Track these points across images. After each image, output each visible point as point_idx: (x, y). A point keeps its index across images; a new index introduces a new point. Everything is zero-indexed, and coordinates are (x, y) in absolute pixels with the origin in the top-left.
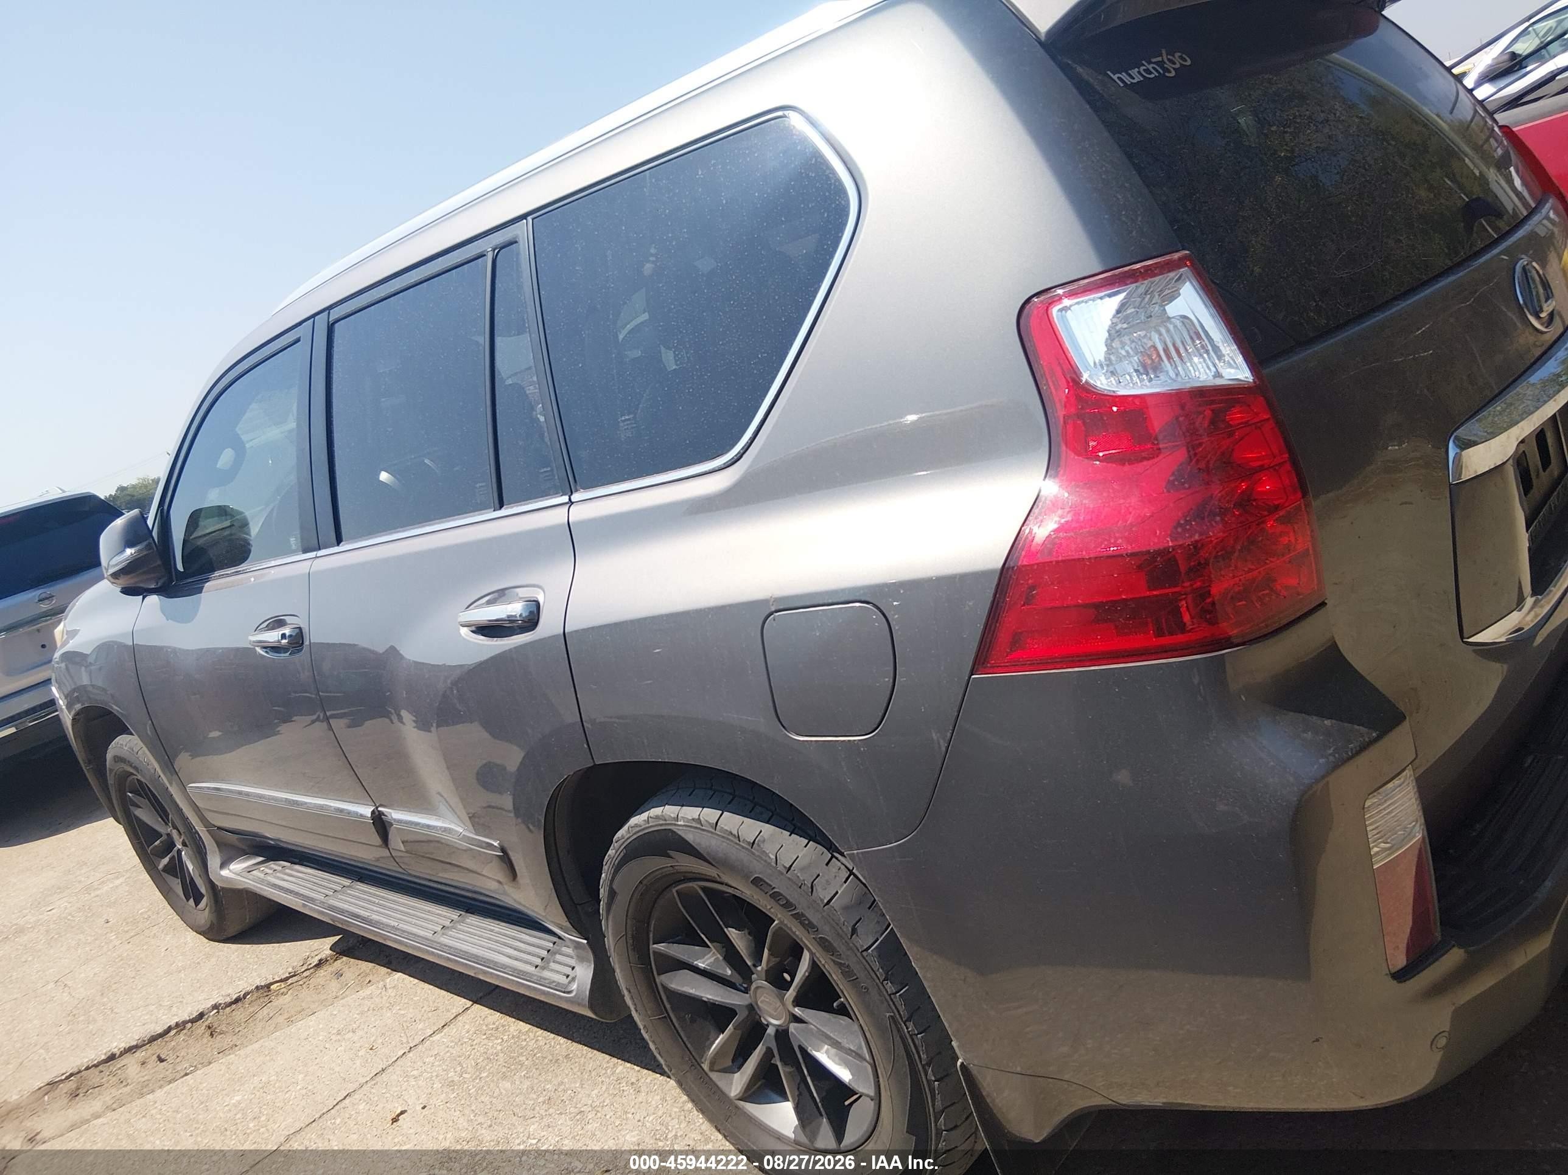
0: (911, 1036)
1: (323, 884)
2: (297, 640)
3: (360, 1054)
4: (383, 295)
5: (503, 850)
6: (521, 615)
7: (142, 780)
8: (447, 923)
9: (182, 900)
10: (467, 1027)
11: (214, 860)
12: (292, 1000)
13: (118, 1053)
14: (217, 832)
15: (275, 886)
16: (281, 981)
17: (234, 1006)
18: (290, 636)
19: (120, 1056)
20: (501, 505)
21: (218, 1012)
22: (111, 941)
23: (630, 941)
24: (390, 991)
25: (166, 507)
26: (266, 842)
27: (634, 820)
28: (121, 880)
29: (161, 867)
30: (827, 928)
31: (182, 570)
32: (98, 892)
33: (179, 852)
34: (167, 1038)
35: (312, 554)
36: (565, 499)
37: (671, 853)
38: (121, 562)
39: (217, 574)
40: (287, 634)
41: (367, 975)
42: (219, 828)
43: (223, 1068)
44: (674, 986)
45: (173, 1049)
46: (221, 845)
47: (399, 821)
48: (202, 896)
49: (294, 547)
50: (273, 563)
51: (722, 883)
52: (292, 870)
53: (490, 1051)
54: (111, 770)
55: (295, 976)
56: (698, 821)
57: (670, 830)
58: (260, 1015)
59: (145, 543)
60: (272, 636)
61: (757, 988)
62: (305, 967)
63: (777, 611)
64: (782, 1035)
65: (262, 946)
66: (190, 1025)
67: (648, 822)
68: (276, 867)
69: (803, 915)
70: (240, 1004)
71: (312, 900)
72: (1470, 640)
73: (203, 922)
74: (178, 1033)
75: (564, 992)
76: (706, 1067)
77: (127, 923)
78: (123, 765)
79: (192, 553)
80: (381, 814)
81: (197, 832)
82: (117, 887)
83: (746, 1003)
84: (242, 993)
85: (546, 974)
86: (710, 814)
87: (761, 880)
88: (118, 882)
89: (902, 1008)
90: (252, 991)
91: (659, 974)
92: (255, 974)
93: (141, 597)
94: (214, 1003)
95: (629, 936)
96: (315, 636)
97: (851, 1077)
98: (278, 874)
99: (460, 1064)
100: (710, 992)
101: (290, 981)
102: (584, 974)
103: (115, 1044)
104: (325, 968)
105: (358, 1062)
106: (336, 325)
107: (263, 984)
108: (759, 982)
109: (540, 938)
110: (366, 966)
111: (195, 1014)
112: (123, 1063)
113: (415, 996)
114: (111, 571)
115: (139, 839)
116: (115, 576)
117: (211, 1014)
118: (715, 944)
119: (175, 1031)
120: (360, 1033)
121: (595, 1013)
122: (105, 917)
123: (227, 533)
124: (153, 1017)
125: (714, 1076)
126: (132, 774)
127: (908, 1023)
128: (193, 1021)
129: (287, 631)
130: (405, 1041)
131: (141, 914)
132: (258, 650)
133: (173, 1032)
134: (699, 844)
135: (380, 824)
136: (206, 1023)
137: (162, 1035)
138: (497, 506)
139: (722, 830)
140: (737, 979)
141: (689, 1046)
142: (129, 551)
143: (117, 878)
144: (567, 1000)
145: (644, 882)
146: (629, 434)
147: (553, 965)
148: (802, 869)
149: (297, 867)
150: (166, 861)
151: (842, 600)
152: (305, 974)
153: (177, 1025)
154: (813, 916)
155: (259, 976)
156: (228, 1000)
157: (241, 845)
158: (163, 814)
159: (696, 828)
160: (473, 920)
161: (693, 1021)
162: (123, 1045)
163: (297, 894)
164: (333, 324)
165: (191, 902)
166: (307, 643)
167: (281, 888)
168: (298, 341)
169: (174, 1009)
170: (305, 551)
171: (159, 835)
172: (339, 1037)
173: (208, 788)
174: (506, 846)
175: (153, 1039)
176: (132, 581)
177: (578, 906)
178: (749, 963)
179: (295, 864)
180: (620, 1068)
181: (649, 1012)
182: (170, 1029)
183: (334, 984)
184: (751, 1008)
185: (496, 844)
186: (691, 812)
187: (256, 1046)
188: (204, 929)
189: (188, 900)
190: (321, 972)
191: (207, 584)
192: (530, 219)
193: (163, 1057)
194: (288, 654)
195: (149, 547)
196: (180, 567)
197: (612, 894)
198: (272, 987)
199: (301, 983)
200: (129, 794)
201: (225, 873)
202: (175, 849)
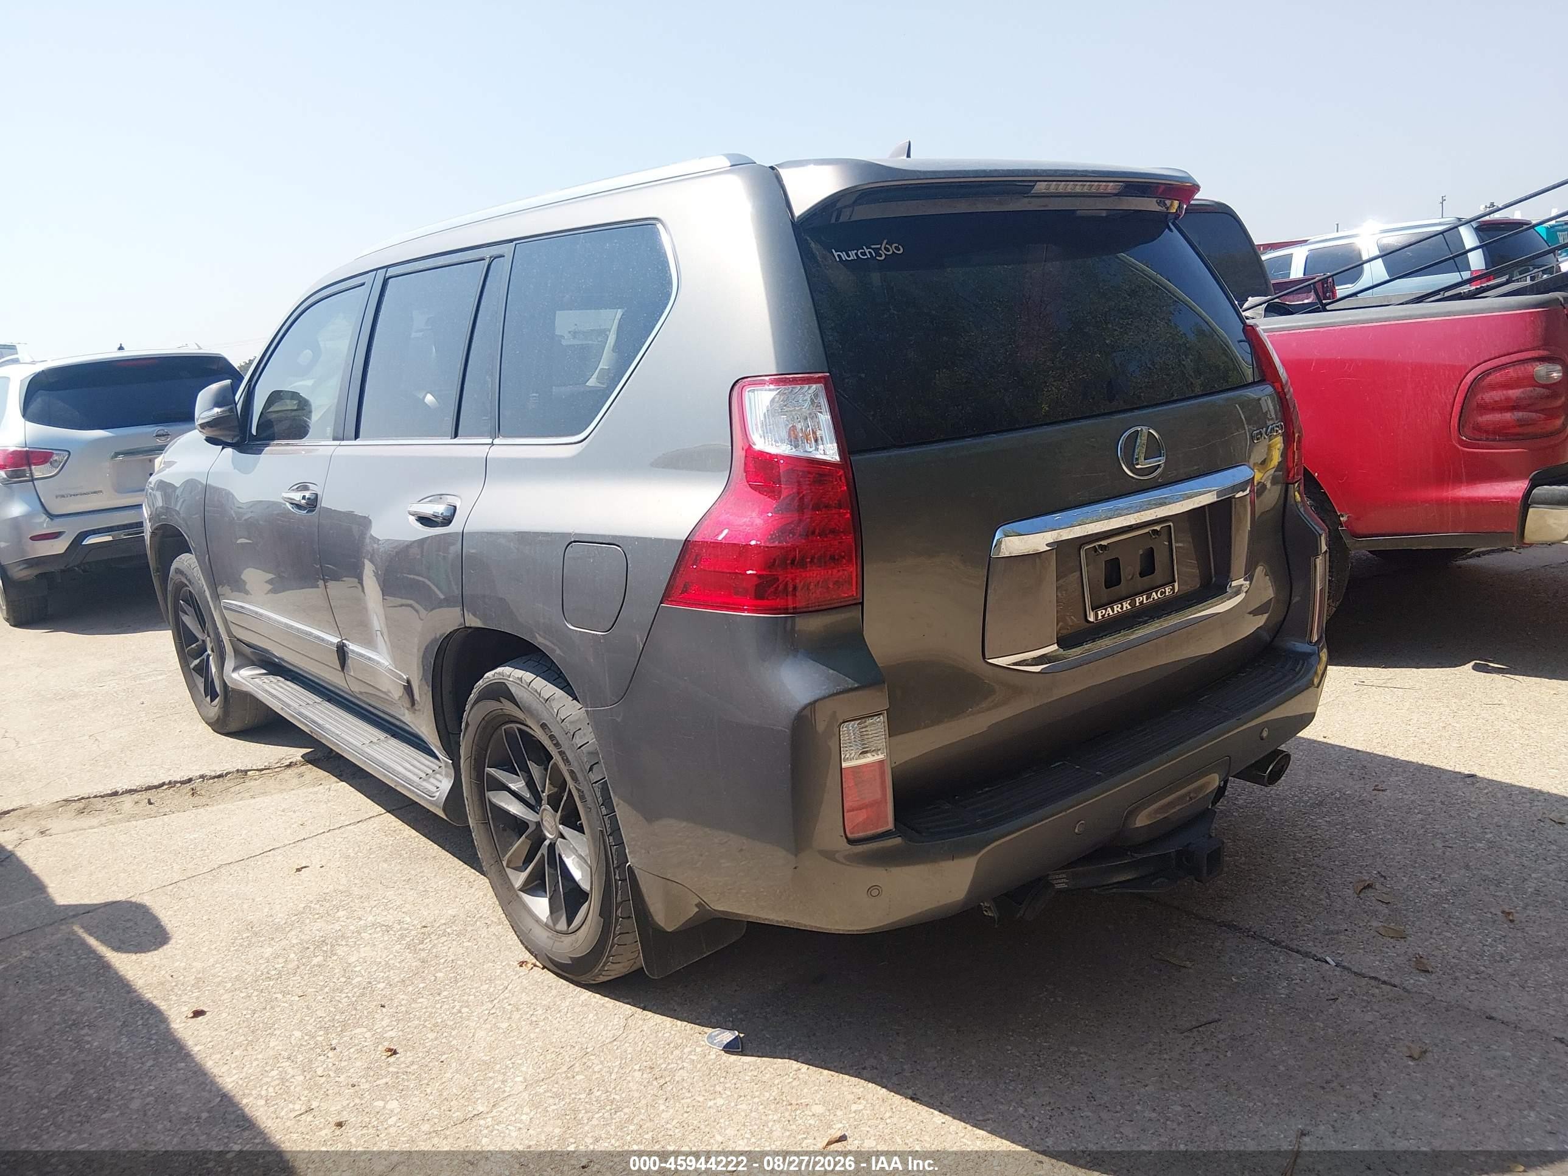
0: (610, 846)
1: (302, 698)
2: (312, 504)
3: (293, 826)
4: (421, 268)
5: (408, 682)
6: (442, 514)
7: (192, 591)
8: (375, 740)
9: (202, 695)
10: (375, 825)
11: (230, 664)
12: (260, 785)
13: (121, 792)
14: (236, 642)
15: (266, 691)
16: (257, 770)
17: (216, 780)
18: (309, 499)
19: (121, 794)
20: (456, 436)
21: (203, 781)
22: (141, 717)
23: (473, 762)
24: (331, 792)
25: (253, 384)
26: (271, 659)
27: (489, 674)
28: (164, 676)
29: (192, 666)
30: (576, 764)
31: (255, 434)
32: (142, 682)
33: (208, 656)
34: (159, 790)
35: (337, 443)
36: (489, 441)
37: (502, 699)
38: (208, 417)
39: (276, 442)
40: (307, 497)
41: (322, 780)
42: (238, 640)
43: (193, 816)
44: (495, 800)
45: (162, 798)
46: (237, 652)
47: (353, 651)
48: (218, 696)
49: (328, 435)
50: (323, 443)
51: (527, 726)
52: (285, 684)
53: (384, 843)
54: (171, 578)
55: (269, 769)
56: (521, 679)
57: (504, 683)
58: (232, 790)
59: (229, 407)
60: (297, 496)
61: (544, 809)
62: (279, 765)
63: (575, 542)
64: (552, 847)
65: (252, 744)
66: (179, 785)
67: (494, 676)
68: (273, 680)
69: (564, 753)
70: (221, 779)
71: (289, 706)
72: (990, 661)
73: (213, 715)
74: (169, 788)
75: (430, 796)
76: (505, 864)
77: (157, 707)
78: (180, 576)
79: (266, 424)
80: (344, 645)
81: (222, 641)
82: (158, 681)
83: (535, 820)
84: (225, 772)
85: (425, 784)
86: (528, 676)
87: (546, 725)
88: (160, 678)
89: (608, 826)
90: (233, 772)
91: (488, 791)
92: (239, 761)
93: (221, 447)
94: (202, 773)
95: (473, 758)
96: (327, 502)
97: (581, 877)
98: (273, 685)
99: (359, 846)
100: (515, 808)
101: (263, 772)
102: (446, 785)
103: (120, 785)
104: (293, 769)
105: (289, 831)
106: (390, 280)
107: (243, 769)
108: (546, 806)
109: (431, 762)
110: (322, 773)
111: (186, 778)
112: (122, 799)
113: (348, 799)
114: (200, 422)
115: (181, 639)
116: (203, 426)
117: (197, 781)
118: (523, 773)
119: (167, 787)
120: (298, 814)
121: (447, 815)
122: (142, 700)
123: (293, 414)
124: (154, 774)
125: (508, 871)
126: (187, 586)
127: (610, 837)
128: (183, 783)
129: (307, 494)
130: (327, 824)
131: (171, 703)
132: (288, 504)
133: (165, 787)
134: (517, 695)
135: (341, 651)
136: (192, 786)
137: (156, 787)
138: (453, 436)
139: (532, 687)
140: (533, 802)
141: (498, 847)
142: (217, 410)
143: (161, 674)
144: (431, 802)
145: (486, 719)
146: (533, 406)
147: (432, 780)
148: (571, 723)
149: (288, 683)
150: (197, 662)
151: (607, 542)
152: (276, 770)
153: (170, 782)
154: (570, 756)
155: (242, 763)
156: (213, 774)
157: (253, 658)
158: (202, 622)
159: (518, 684)
160: (394, 742)
161: (504, 830)
162: (126, 787)
163: (279, 699)
164: (389, 278)
165: (208, 698)
166: (318, 506)
167: (270, 694)
168: (363, 284)
169: (172, 771)
170: (334, 439)
171: (197, 640)
172: (282, 813)
173: (236, 605)
174: (411, 679)
175: (149, 788)
176: (214, 433)
177: (451, 735)
178: (539, 789)
179: (288, 680)
180: (466, 871)
181: (477, 817)
182: (163, 784)
183: (295, 781)
184: (538, 825)
185: (405, 677)
186: (519, 673)
187: (221, 807)
188: (212, 721)
189: (206, 697)
190: (289, 771)
191: (267, 448)
192: (514, 242)
193: (152, 801)
194: (305, 512)
195: (231, 410)
196: (254, 432)
197: (467, 724)
198: (249, 773)
199: (271, 775)
200: (182, 602)
201: (235, 675)
202: (206, 653)
